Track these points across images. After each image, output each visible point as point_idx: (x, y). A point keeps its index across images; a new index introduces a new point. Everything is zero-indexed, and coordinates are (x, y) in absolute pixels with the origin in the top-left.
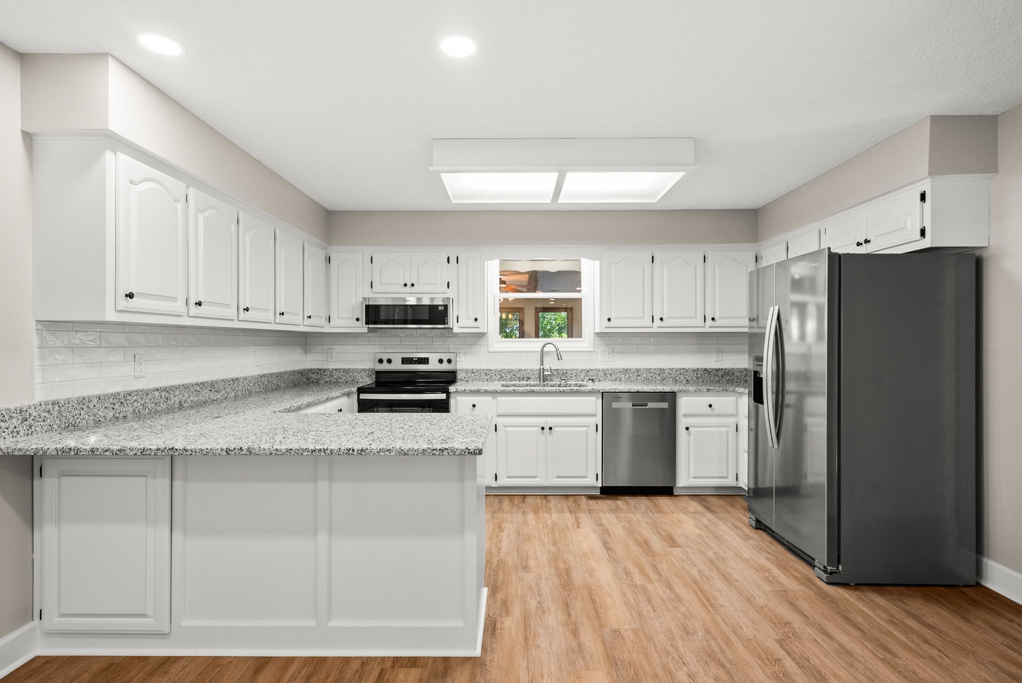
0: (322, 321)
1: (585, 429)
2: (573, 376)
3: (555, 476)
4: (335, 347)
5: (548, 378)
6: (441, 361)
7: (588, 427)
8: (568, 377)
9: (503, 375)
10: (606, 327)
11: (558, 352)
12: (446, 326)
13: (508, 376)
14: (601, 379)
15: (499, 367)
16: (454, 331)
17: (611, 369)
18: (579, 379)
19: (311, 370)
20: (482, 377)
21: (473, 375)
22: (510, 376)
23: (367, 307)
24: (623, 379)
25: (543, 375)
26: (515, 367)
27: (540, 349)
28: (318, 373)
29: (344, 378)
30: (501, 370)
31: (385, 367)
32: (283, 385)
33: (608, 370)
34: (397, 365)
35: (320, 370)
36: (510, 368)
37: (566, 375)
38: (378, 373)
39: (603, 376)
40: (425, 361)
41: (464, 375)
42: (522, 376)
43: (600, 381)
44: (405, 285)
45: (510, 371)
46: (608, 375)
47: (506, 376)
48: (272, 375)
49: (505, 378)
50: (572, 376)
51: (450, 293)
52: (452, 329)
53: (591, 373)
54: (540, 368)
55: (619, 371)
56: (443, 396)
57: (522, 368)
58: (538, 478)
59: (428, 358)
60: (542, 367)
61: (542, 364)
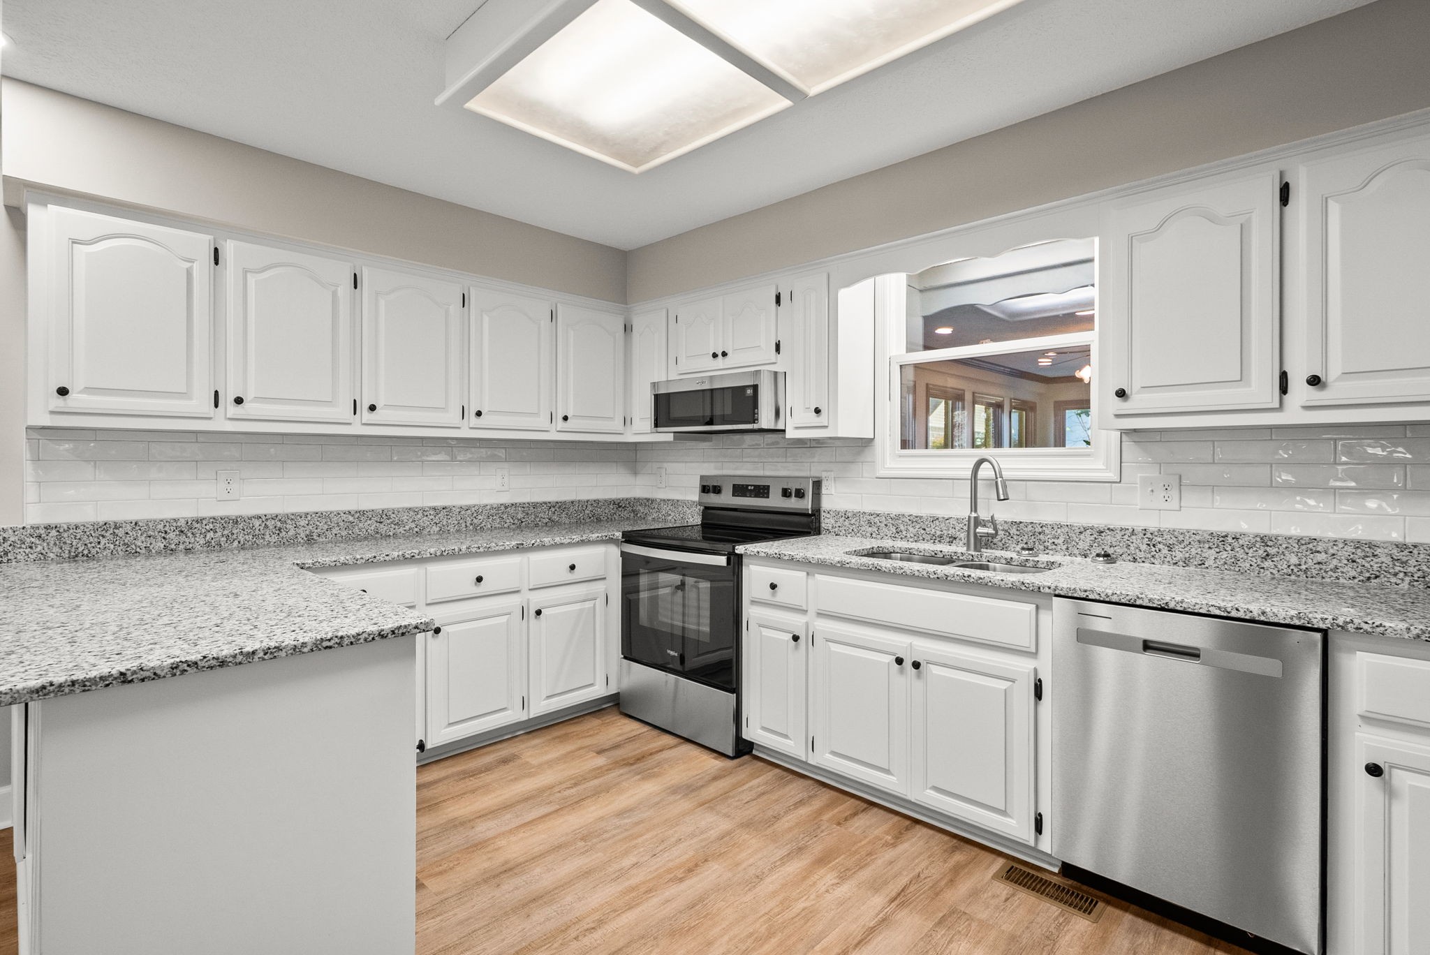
2: (1060, 541)
4: (665, 465)
5: (995, 540)
6: (787, 493)
8: (1046, 544)
9: (902, 527)
11: (999, 480)
12: (755, 426)
13: (911, 529)
14: (1139, 555)
15: (895, 510)
16: (790, 435)
17: (1172, 532)
18: (1076, 552)
19: (638, 499)
20: (863, 529)
21: (847, 523)
22: (914, 531)
23: (657, 397)
24: (1209, 562)
25: (975, 533)
26: (925, 511)
28: (646, 506)
29: (673, 515)
30: (898, 517)
31: (714, 500)
33: (1160, 533)
34: (729, 498)
35: (648, 500)
36: (915, 512)
37: (1041, 536)
38: (706, 510)
39: (1144, 547)
40: (764, 491)
41: (832, 522)
42: (938, 533)
43: (1135, 560)
45: (915, 520)
46: (1161, 546)
47: (907, 530)
49: (904, 533)
50: (1056, 541)
52: (783, 430)
53: (1109, 539)
54: (970, 518)
55: (1198, 538)
57: (940, 513)
59: (769, 486)
60: (974, 515)
61: (974, 507)
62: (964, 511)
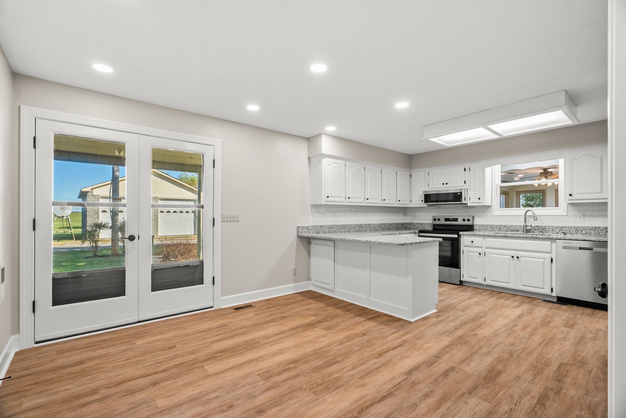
0: (408, 202)
1: (543, 260)
2: (550, 230)
3: (522, 285)
4: (417, 213)
5: (531, 231)
6: (464, 220)
7: (545, 259)
8: (546, 231)
9: (501, 228)
10: (569, 200)
11: (534, 215)
12: (461, 203)
13: (504, 228)
14: (573, 233)
15: (499, 224)
16: (468, 205)
17: (582, 227)
18: (555, 232)
19: (407, 223)
20: (488, 229)
21: (483, 228)
22: (505, 229)
23: (425, 195)
24: (592, 234)
25: (526, 229)
26: (509, 224)
27: (524, 214)
28: (410, 225)
29: (420, 227)
30: (500, 226)
31: (437, 222)
32: (392, 228)
33: (579, 227)
34: (442, 222)
35: (411, 223)
36: (505, 224)
37: (545, 229)
38: (434, 225)
39: (574, 231)
40: (456, 220)
41: (478, 227)
42: (513, 229)
43: (572, 234)
44: (443, 184)
45: (505, 226)
46: (579, 230)
47: (503, 229)
48: (386, 224)
49: (502, 230)
50: (549, 230)
51: (466, 186)
52: (467, 204)
53: (564, 229)
54: (524, 225)
55: (589, 228)
56: (456, 236)
57: (513, 224)
58: (510, 284)
59: (458, 218)
60: (525, 224)
61: (525, 222)
62: (522, 224)
